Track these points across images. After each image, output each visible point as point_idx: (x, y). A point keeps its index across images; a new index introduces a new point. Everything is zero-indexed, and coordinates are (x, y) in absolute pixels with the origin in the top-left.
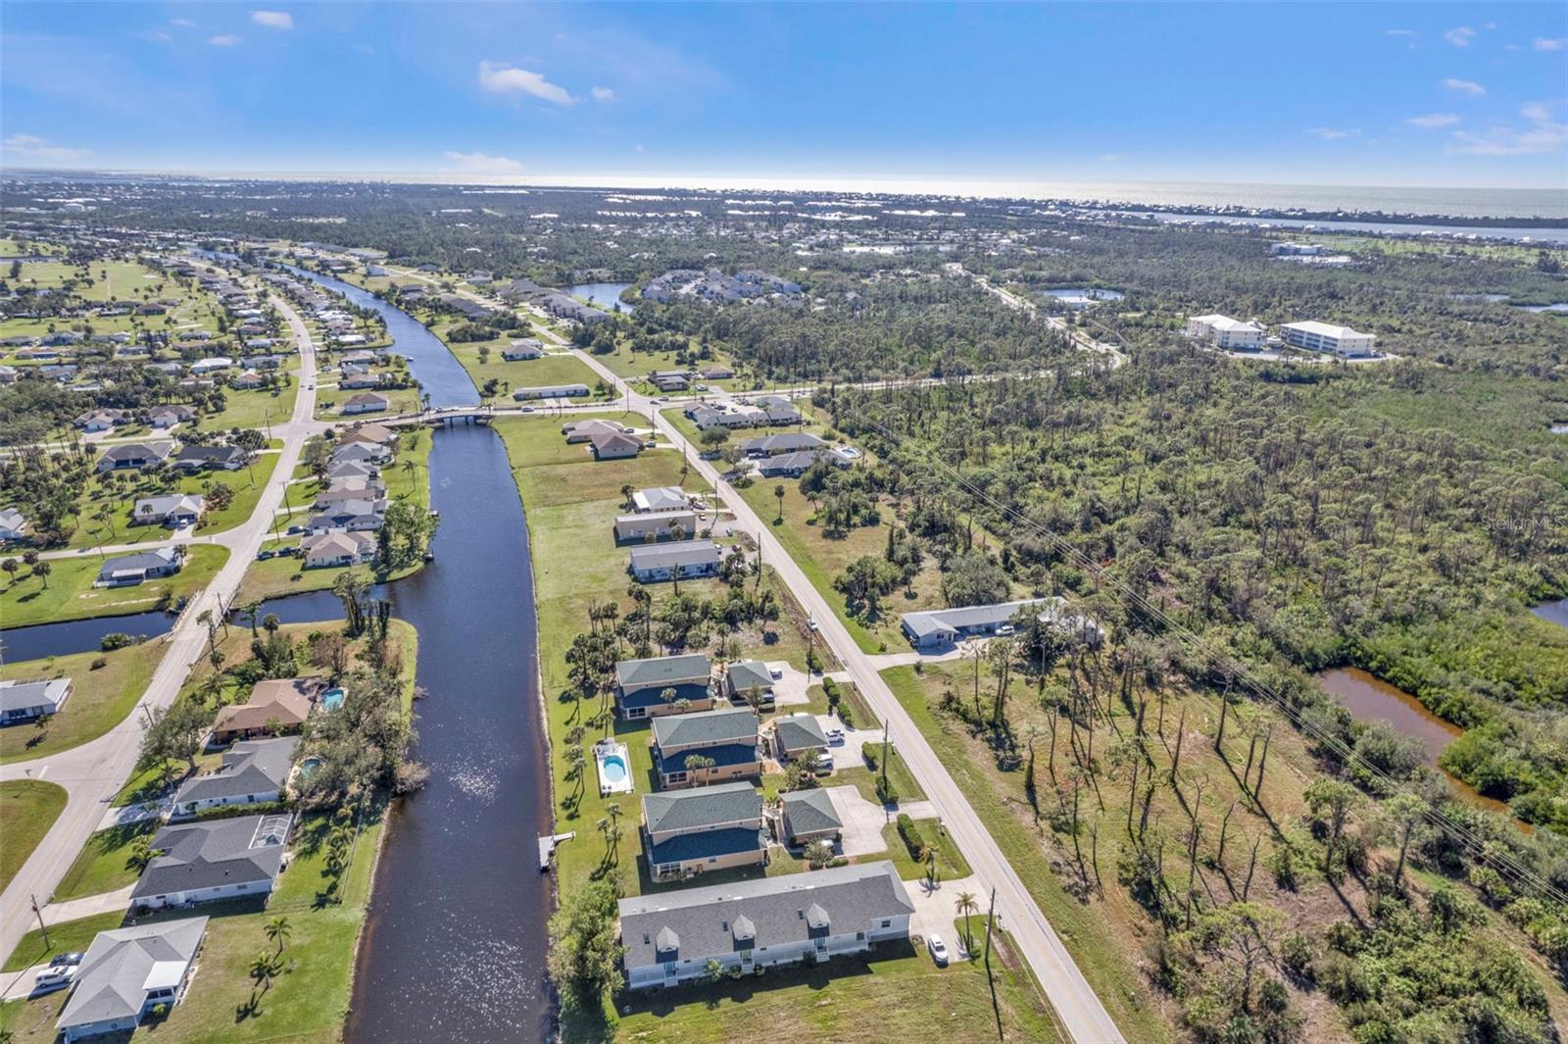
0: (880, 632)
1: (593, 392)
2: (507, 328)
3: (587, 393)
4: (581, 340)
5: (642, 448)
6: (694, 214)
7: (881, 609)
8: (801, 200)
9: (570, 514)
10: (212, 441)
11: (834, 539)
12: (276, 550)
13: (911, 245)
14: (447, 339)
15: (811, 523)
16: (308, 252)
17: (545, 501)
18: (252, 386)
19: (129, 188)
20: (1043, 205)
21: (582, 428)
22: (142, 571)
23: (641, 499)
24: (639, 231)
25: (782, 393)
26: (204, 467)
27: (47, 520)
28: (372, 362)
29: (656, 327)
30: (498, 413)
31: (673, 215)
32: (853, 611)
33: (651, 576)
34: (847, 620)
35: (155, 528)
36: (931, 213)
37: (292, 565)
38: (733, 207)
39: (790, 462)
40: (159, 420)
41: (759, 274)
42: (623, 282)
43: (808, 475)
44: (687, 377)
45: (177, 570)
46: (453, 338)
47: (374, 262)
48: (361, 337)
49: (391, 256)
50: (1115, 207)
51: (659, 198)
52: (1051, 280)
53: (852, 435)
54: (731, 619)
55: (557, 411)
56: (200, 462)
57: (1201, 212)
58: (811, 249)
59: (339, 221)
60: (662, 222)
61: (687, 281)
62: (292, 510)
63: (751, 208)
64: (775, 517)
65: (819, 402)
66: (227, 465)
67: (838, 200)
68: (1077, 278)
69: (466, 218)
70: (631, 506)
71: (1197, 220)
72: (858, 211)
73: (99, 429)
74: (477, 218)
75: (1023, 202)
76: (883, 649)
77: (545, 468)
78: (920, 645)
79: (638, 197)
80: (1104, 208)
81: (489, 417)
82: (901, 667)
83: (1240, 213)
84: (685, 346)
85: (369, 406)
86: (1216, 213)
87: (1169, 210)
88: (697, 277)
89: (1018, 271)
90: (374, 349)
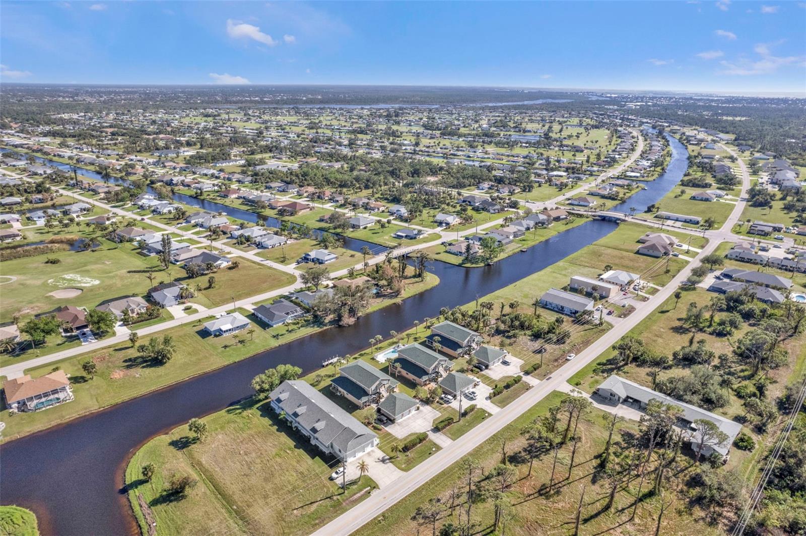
5: (667, 254)
21: (651, 237)
46: (683, 184)
48: (639, 174)
64: (668, 309)
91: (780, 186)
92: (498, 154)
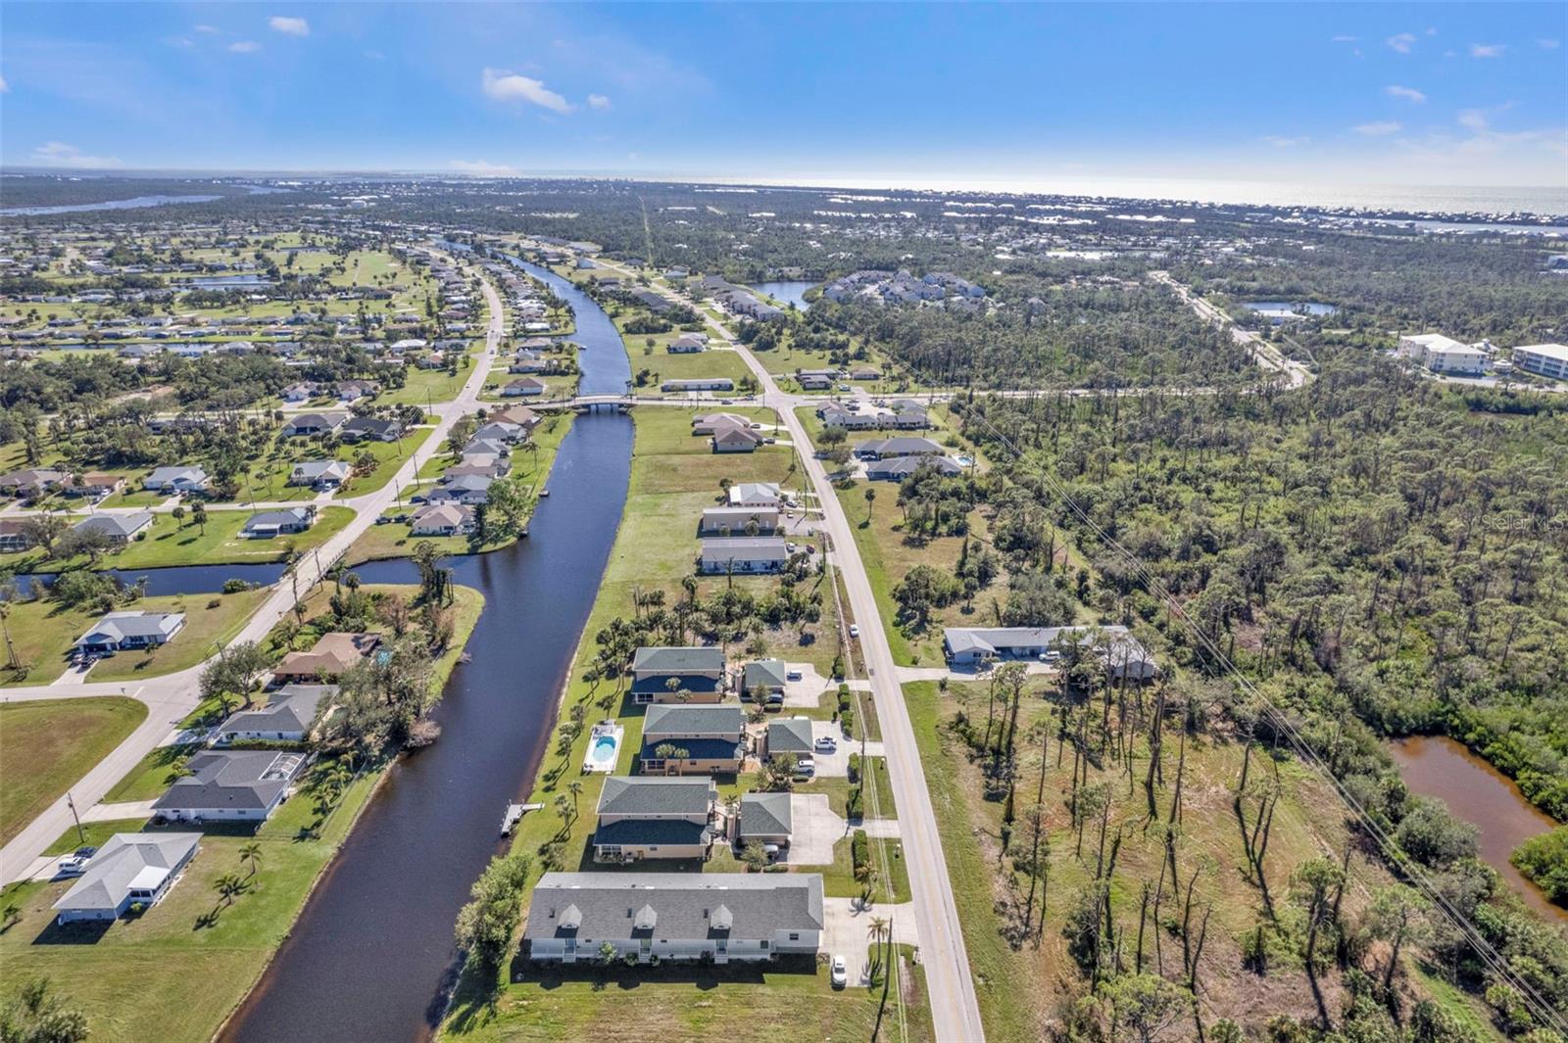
0: (920, 645)
1: (736, 386)
2: (683, 321)
3: (731, 388)
4: (746, 336)
5: (760, 443)
6: (909, 215)
7: (930, 622)
8: (1022, 203)
9: (667, 503)
10: (378, 414)
11: (914, 546)
12: (394, 516)
13: (1123, 250)
14: (623, 330)
15: (896, 529)
16: (532, 245)
17: (648, 489)
18: (434, 366)
19: (409, 185)
20: (1286, 212)
21: (710, 421)
22: (277, 526)
23: (736, 493)
24: (848, 231)
25: (919, 397)
26: (364, 437)
27: (223, 476)
28: (546, 349)
29: (822, 325)
30: (640, 403)
31: (887, 215)
32: (902, 619)
33: (716, 568)
34: (893, 628)
35: (305, 489)
36: (1159, 218)
37: (401, 531)
38: (951, 209)
39: (897, 466)
40: (345, 394)
41: (948, 276)
42: (812, 281)
43: (909, 481)
44: (832, 377)
45: (306, 528)
46: (630, 330)
47: (587, 254)
48: (546, 326)
49: (605, 250)
50: (1371, 215)
51: (882, 199)
52: (1261, 292)
53: (977, 443)
54: (773, 618)
55: (695, 404)
56: (362, 433)
57: (1476, 220)
58: (1014, 252)
59: (572, 216)
60: (873, 222)
61: (874, 282)
62: (421, 481)
63: (970, 211)
64: (862, 519)
65: (955, 408)
66: (384, 437)
67: (1064, 204)
68: (1291, 291)
69: (688, 216)
70: (725, 500)
71: (1464, 229)
72: (1080, 215)
73: (298, 399)
74: (701, 216)
75: (1266, 209)
76: (915, 662)
77: (661, 458)
78: (954, 662)
79: (860, 198)
80: (1358, 216)
81: (631, 406)
82: (926, 682)
83: (1527, 220)
84: (844, 345)
85: (527, 390)
86: (1495, 221)
87: (1437, 218)
88: (884, 278)
89: (1225, 281)
90: (552, 337)
91: (755, 315)
92: (224, 323)
